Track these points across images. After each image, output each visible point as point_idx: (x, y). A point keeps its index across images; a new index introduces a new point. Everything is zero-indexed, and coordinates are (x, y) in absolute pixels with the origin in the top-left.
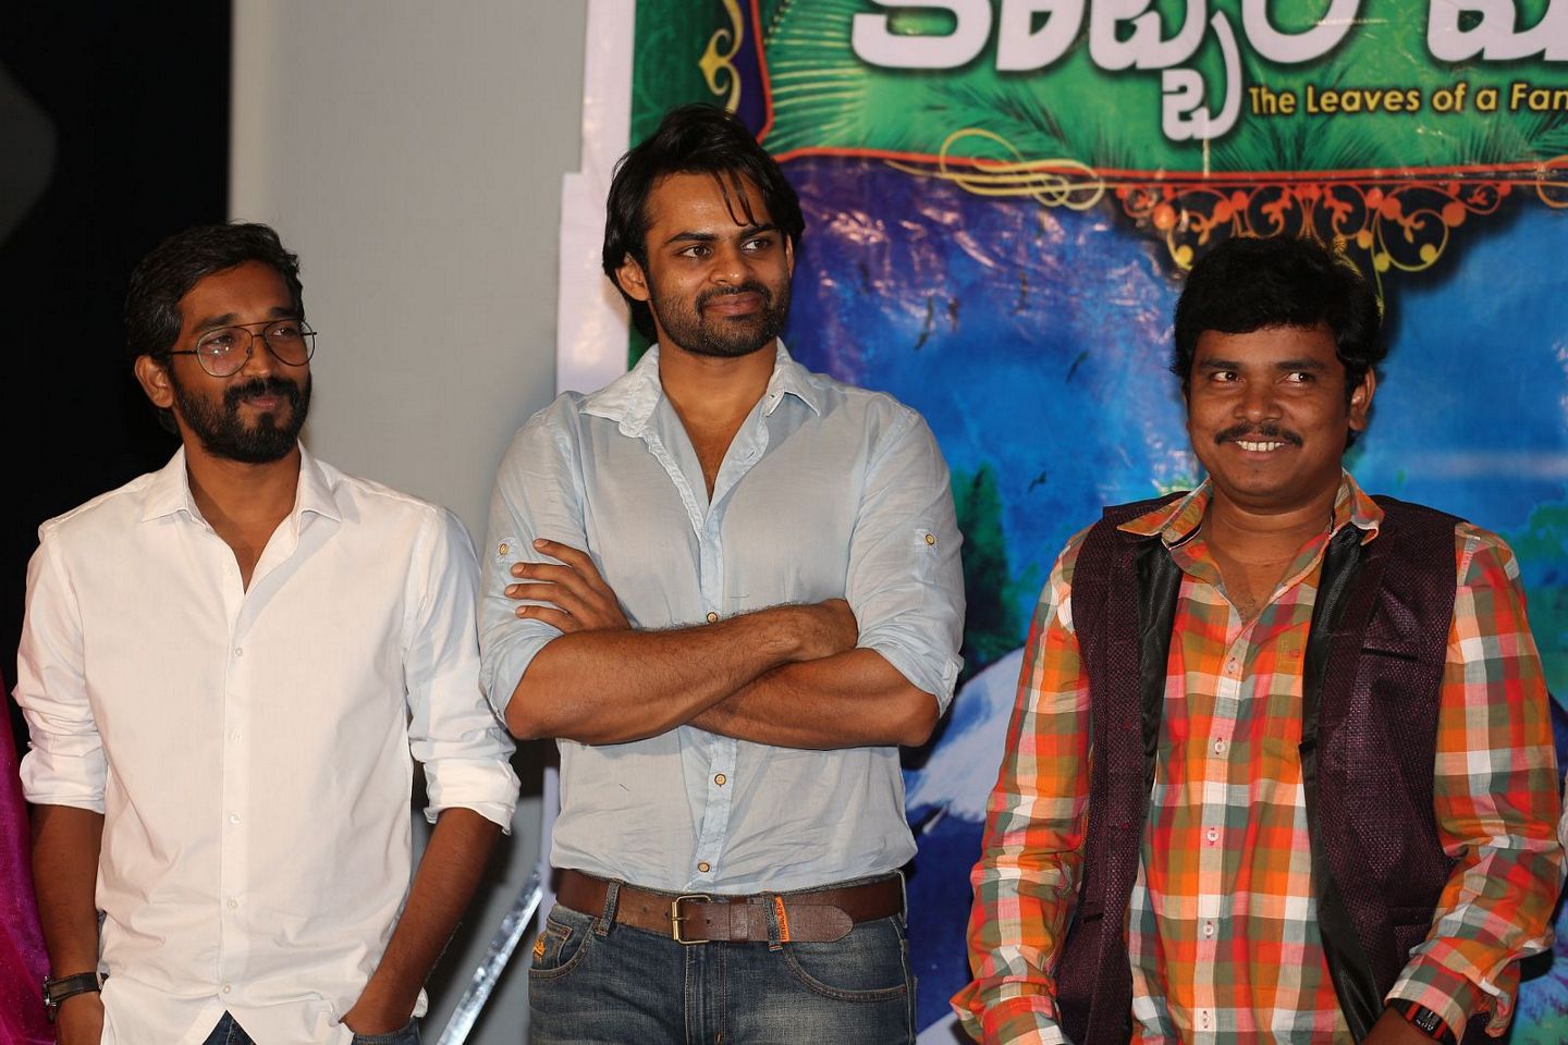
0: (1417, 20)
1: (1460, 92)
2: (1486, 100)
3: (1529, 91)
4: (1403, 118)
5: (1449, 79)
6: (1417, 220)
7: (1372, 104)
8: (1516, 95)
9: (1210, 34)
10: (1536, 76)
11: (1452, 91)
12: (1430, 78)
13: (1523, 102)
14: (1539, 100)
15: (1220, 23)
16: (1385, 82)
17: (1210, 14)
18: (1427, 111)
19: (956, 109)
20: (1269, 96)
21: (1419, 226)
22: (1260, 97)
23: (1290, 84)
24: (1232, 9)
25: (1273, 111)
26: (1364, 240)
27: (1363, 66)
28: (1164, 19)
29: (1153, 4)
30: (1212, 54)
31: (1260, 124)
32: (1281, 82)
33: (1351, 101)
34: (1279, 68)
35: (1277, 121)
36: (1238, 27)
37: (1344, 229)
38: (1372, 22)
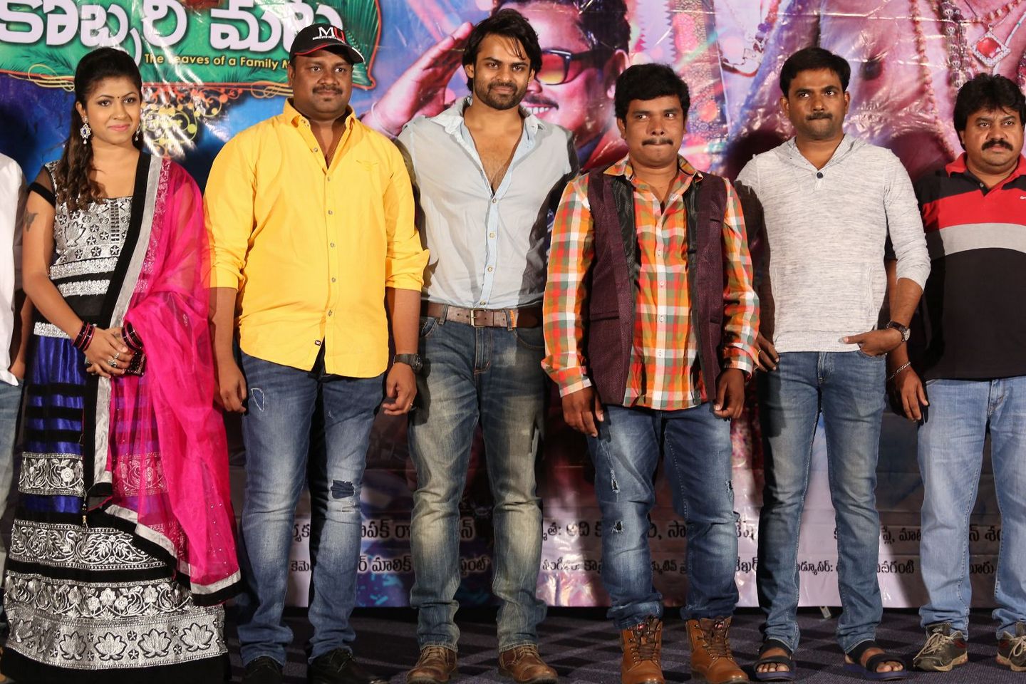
0: (207, 34)
1: (223, 59)
2: (232, 62)
3: (246, 60)
4: (203, 66)
5: (219, 54)
7: (193, 61)
8: (242, 61)
9: (129, 35)
10: (249, 56)
11: (220, 58)
12: (212, 54)
13: (244, 63)
14: (250, 63)
15: (134, 32)
16: (196, 54)
17: (129, 29)
18: (211, 64)
19: (33, 57)
20: (153, 57)
21: (212, 102)
22: (149, 57)
23: (162, 53)
24: (139, 28)
25: (155, 62)
26: (190, 107)
27: (189, 48)
28: (110, 30)
29: (106, 25)
30: (129, 42)
31: (149, 67)
32: (158, 53)
33: (185, 60)
34: (158, 48)
35: (156, 65)
36: (141, 34)
37: (182, 102)
38: (191, 34)
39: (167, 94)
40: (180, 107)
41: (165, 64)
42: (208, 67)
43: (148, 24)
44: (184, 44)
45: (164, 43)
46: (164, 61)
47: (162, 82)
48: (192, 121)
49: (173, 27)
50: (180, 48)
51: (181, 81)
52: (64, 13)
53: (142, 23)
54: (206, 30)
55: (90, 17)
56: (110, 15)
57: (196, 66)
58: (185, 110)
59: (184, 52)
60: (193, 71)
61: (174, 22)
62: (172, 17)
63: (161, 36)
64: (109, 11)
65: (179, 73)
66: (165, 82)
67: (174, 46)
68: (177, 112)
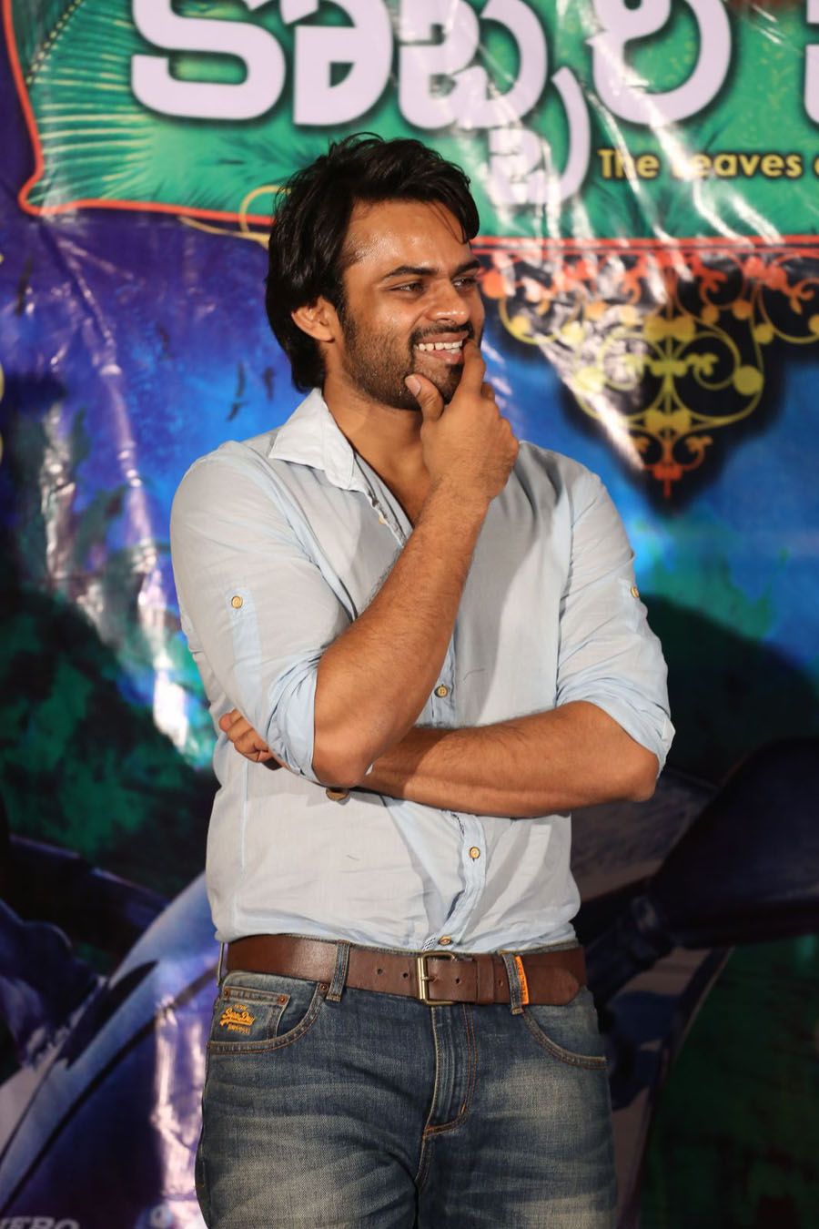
0: (793, 84)
4: (784, 184)
6: (805, 289)
7: (749, 168)
9: (550, 92)
12: (810, 143)
15: (564, 80)
16: (761, 146)
17: (552, 69)
18: (809, 178)
19: (255, 165)
20: (625, 160)
21: (808, 296)
22: (613, 159)
23: (652, 146)
24: (581, 66)
25: (631, 174)
26: (742, 311)
27: (737, 129)
28: (491, 75)
29: (478, 59)
30: (551, 113)
31: (613, 189)
32: (641, 144)
33: (725, 165)
34: (638, 130)
35: (636, 186)
36: (588, 85)
37: (716, 299)
38: (742, 83)
39: (668, 272)
40: (710, 315)
41: (664, 182)
42: (797, 188)
43: (608, 54)
44: (722, 115)
45: (658, 114)
46: (658, 170)
47: (652, 236)
48: (749, 360)
49: (688, 59)
50: (708, 128)
51: (712, 233)
52: (346, 21)
53: (588, 52)
54: (791, 69)
55: (426, 34)
56: (490, 29)
57: (760, 183)
58: (727, 321)
59: (724, 141)
60: (752, 200)
61: (689, 46)
62: (684, 29)
63: (650, 91)
64: (488, 13)
65: (705, 208)
66: (664, 237)
67: (690, 124)
68: (700, 327)
